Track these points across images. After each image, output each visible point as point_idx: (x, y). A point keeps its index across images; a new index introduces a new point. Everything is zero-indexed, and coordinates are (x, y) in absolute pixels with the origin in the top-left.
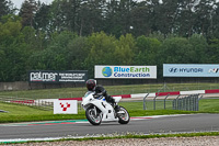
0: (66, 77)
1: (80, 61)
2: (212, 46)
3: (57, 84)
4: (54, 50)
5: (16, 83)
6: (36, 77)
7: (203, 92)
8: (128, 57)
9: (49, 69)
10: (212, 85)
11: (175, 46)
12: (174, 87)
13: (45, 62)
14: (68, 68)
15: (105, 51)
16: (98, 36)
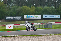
0: (16, 18)
1: (20, 14)
2: (57, 10)
3: (13, 20)
4: (13, 11)
5: (2, 20)
6: (8, 18)
7: (54, 23)
8: (33, 13)
9: (11, 16)
10: (57, 21)
11: (46, 10)
12: (46, 21)
13: (10, 14)
14: (17, 16)
15: (27, 11)
16: (25, 7)
